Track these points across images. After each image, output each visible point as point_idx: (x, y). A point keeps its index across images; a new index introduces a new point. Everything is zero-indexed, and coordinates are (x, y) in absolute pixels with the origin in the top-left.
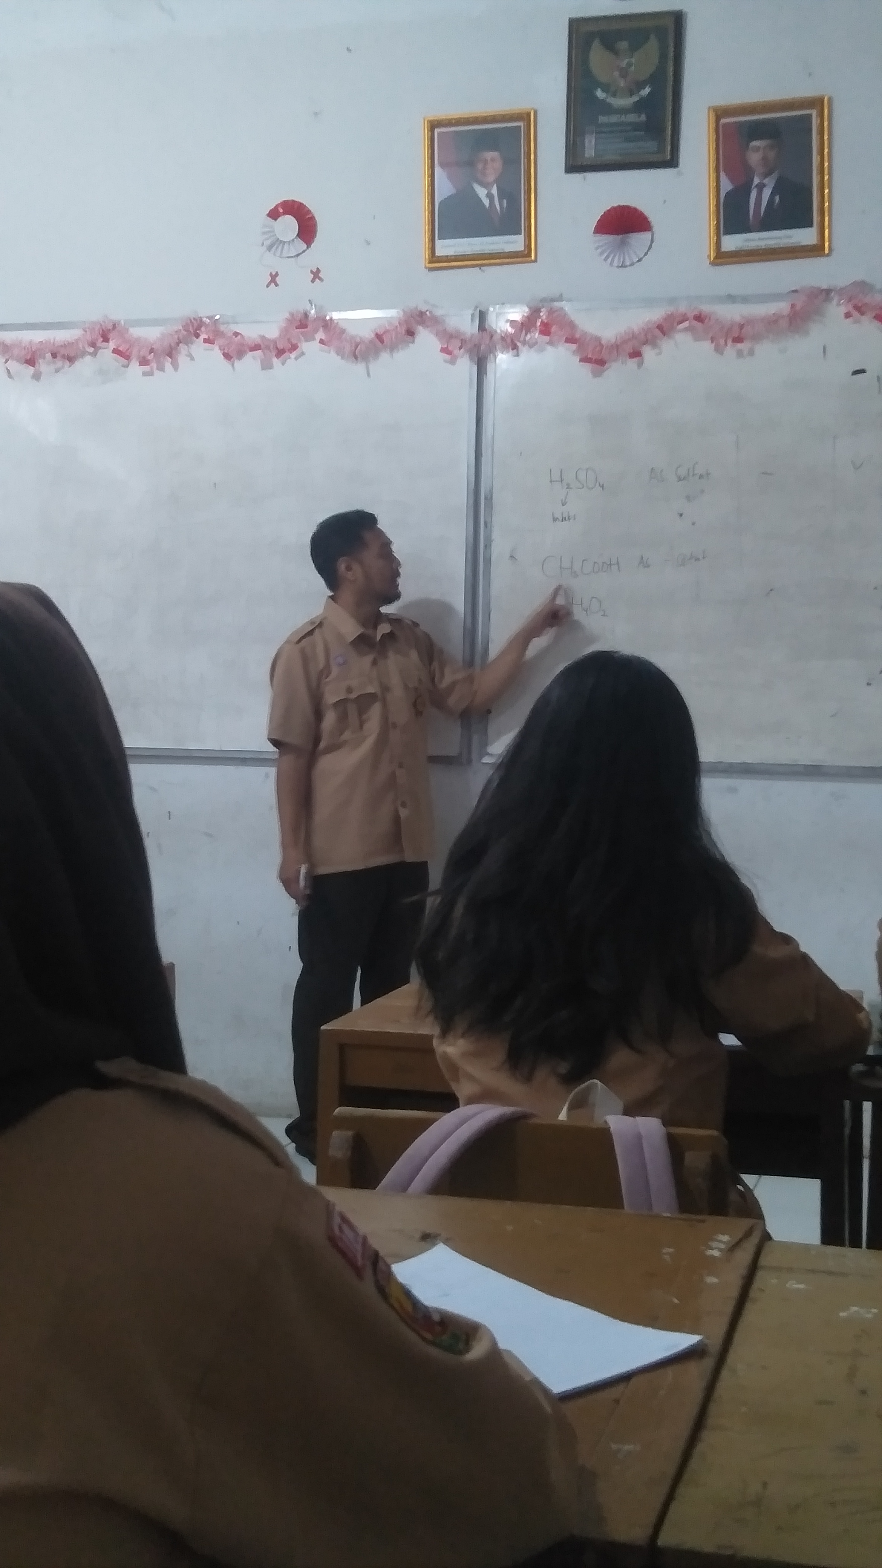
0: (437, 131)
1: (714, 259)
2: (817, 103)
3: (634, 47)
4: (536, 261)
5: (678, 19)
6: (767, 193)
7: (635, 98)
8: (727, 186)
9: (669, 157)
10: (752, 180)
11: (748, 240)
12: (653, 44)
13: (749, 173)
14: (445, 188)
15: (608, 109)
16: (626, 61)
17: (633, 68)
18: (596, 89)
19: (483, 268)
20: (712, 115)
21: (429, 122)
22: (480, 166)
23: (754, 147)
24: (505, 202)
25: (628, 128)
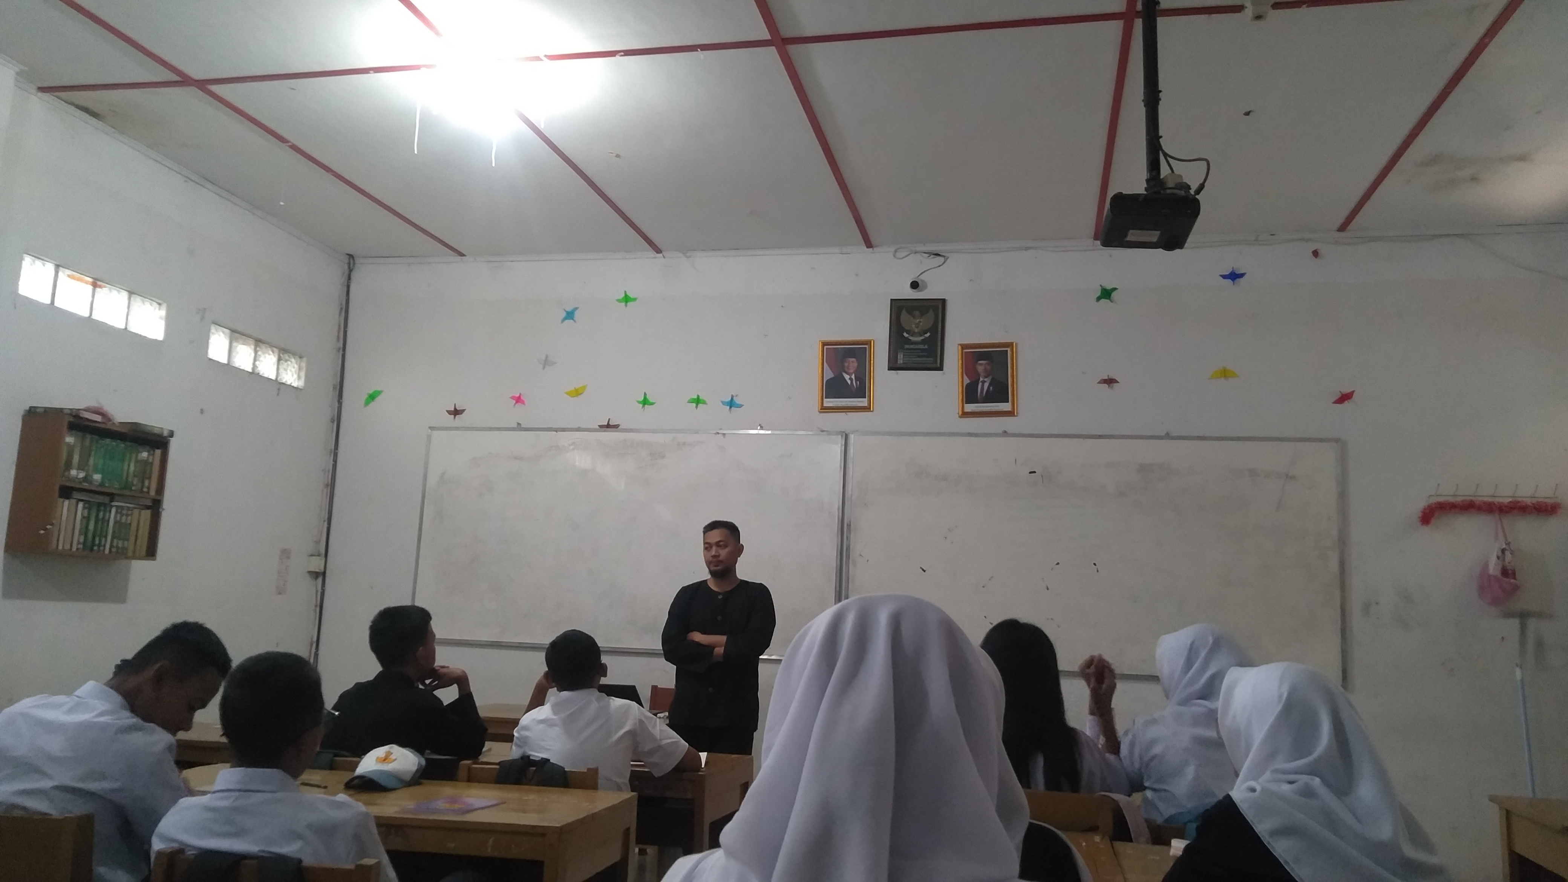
0: (825, 347)
1: (961, 415)
2: (1010, 345)
3: (923, 313)
4: (873, 411)
6: (986, 385)
7: (922, 338)
8: (967, 381)
9: (939, 366)
10: (979, 379)
12: (931, 313)
13: (978, 375)
14: (829, 374)
15: (908, 341)
16: (918, 320)
17: (921, 324)
18: (904, 333)
19: (847, 413)
20: (960, 347)
21: (822, 343)
22: (846, 365)
23: (980, 364)
24: (858, 383)
25: (920, 351)
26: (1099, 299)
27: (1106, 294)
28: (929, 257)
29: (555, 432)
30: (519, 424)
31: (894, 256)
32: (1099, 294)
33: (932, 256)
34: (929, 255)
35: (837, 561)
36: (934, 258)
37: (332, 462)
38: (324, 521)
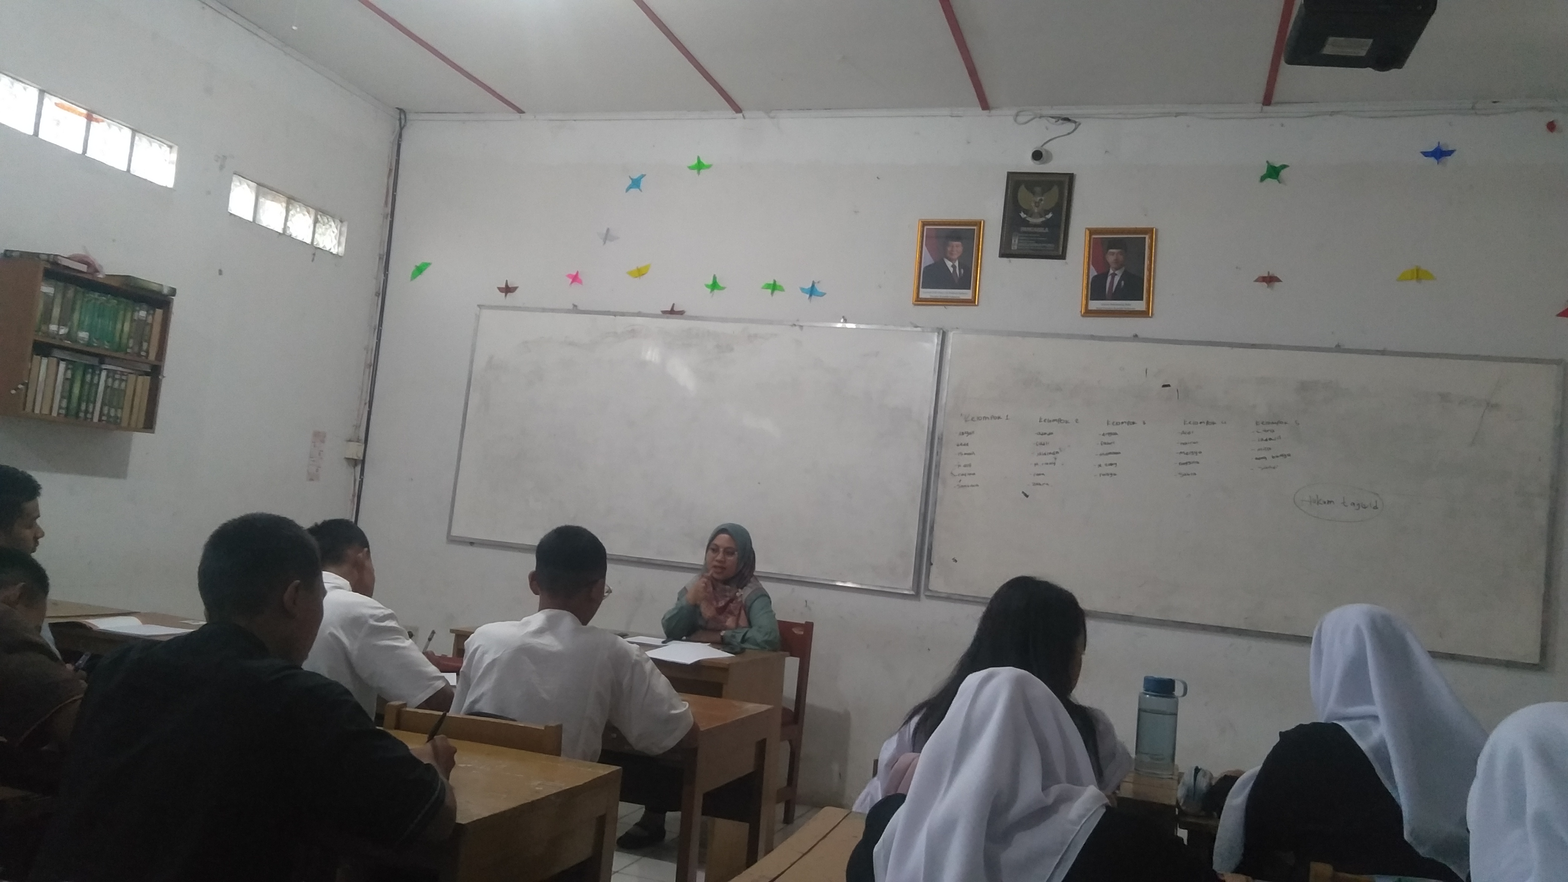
0: (926, 227)
1: (1084, 313)
2: (1149, 231)
3: (1045, 191)
4: (978, 305)
5: (1071, 177)
6: (1117, 279)
8: (1093, 272)
9: (1061, 253)
10: (1108, 272)
11: (1105, 305)
12: (1055, 189)
13: (1108, 266)
14: (928, 260)
15: (1026, 223)
16: (1039, 198)
17: (1042, 202)
18: (1021, 213)
19: (946, 307)
20: (1088, 232)
21: (922, 222)
22: (949, 249)
23: (1111, 252)
24: (962, 271)
25: (1038, 235)
26: (1263, 179)
27: (1273, 172)
28: (1056, 122)
29: (614, 317)
30: (575, 306)
31: (1015, 121)
32: (1264, 171)
33: (1060, 121)
34: (1057, 120)
35: (923, 478)
36: (1063, 124)
37: (375, 340)
38: (365, 404)
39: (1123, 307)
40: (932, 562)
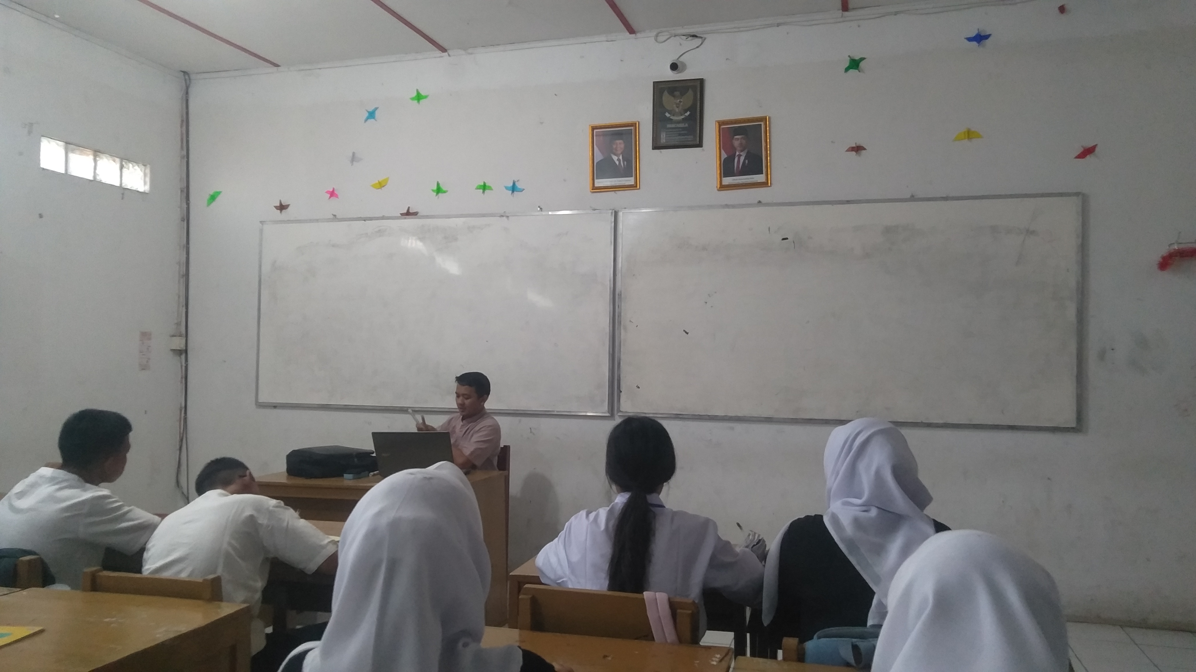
0: (595, 131)
1: (719, 188)
2: (764, 119)
3: (682, 94)
4: (639, 189)
5: (701, 82)
6: (742, 159)
7: (683, 117)
8: (724, 156)
9: (698, 143)
10: (736, 153)
12: (690, 93)
13: (735, 149)
14: (599, 157)
15: (671, 121)
16: (678, 101)
17: (682, 103)
18: (665, 113)
19: (616, 192)
20: (717, 124)
21: (592, 127)
22: (614, 146)
23: (736, 138)
24: (625, 163)
25: (680, 130)
26: (847, 70)
27: (855, 64)
28: (687, 39)
29: (364, 221)
30: (335, 216)
31: (656, 40)
32: (847, 64)
33: (690, 38)
34: (687, 37)
35: (609, 327)
36: (692, 39)
37: (185, 256)
38: (183, 306)
39: (747, 180)
40: (621, 390)
